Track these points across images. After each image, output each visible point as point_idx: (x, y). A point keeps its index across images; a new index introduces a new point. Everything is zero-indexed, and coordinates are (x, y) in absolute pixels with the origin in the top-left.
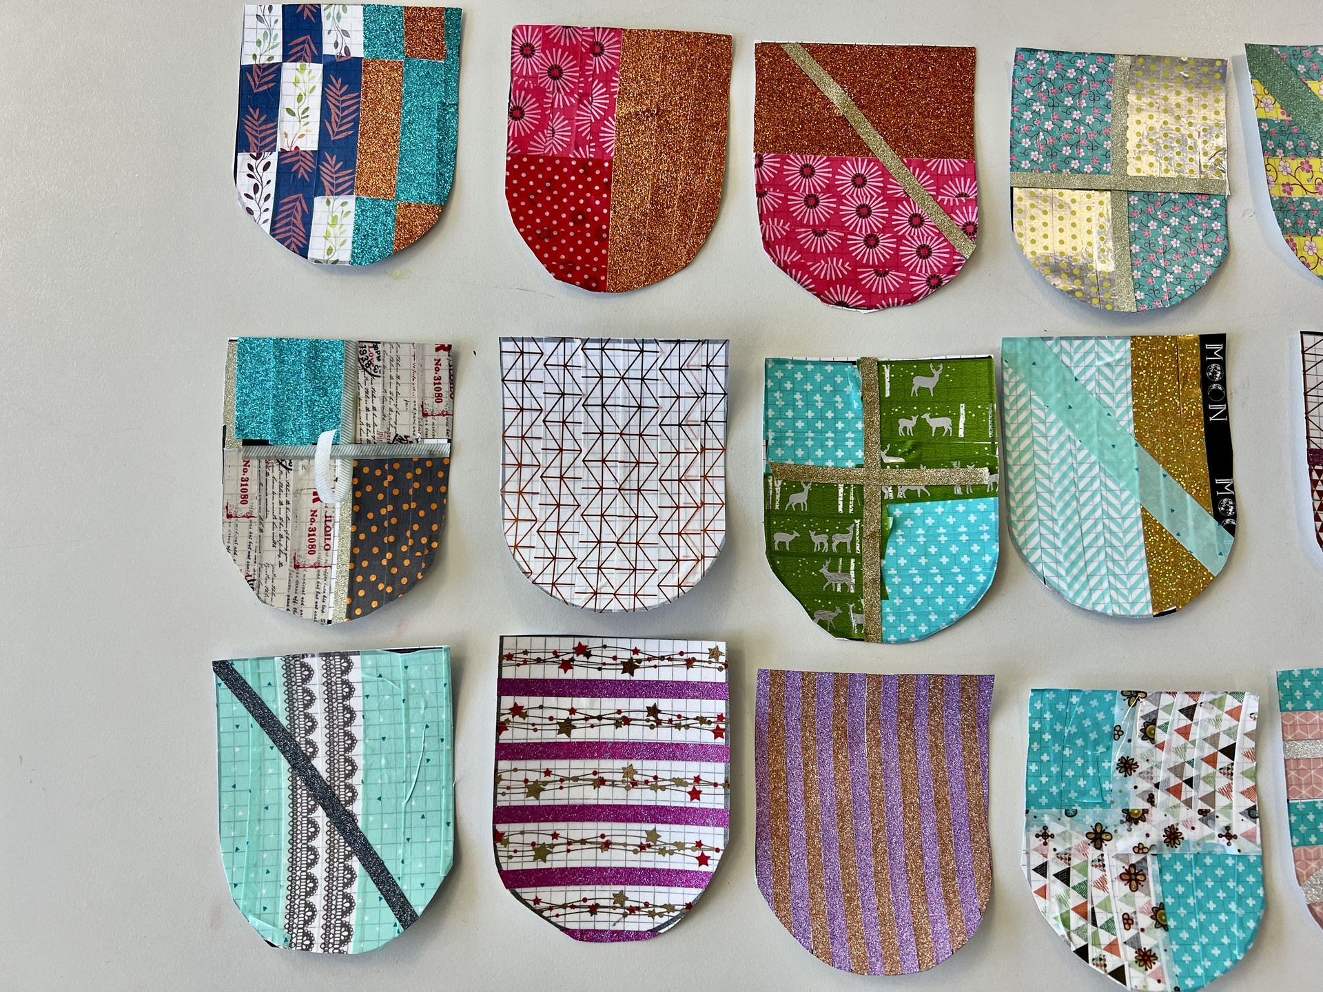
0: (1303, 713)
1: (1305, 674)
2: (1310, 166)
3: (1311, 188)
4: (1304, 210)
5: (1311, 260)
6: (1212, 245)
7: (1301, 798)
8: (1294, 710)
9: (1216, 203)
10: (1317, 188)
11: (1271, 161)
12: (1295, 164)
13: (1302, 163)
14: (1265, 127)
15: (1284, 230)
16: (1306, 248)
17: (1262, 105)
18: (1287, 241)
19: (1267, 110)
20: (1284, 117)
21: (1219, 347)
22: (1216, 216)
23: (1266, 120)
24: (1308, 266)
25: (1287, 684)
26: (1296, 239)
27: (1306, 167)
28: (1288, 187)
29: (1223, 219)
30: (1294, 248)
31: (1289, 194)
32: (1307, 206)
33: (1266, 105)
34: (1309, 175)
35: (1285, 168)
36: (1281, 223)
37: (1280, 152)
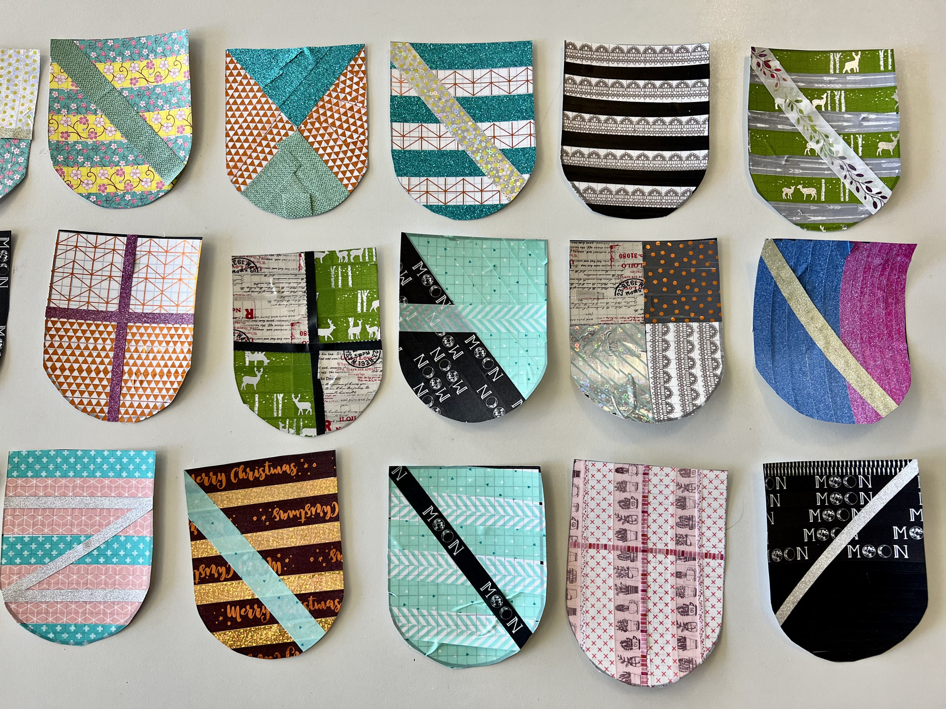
0: (24, 479)
1: (30, 453)
2: (87, 121)
3: (85, 135)
4: (77, 150)
5: (75, 182)
6: (14, 172)
7: (13, 534)
8: (17, 477)
9: (23, 145)
10: (89, 135)
11: (55, 117)
12: (74, 119)
13: (81, 118)
14: (55, 94)
15: (56, 162)
16: (72, 175)
17: (57, 80)
18: (57, 170)
19: (60, 83)
20: (74, 88)
21: (7, 239)
22: (22, 153)
23: (57, 90)
24: (71, 187)
25: (16, 460)
26: (65, 169)
27: (84, 121)
28: (66, 134)
29: (26, 155)
30: (62, 174)
31: (66, 138)
32: (79, 147)
33: (60, 80)
34: (86, 126)
35: (66, 122)
36: (53, 158)
37: (64, 111)
